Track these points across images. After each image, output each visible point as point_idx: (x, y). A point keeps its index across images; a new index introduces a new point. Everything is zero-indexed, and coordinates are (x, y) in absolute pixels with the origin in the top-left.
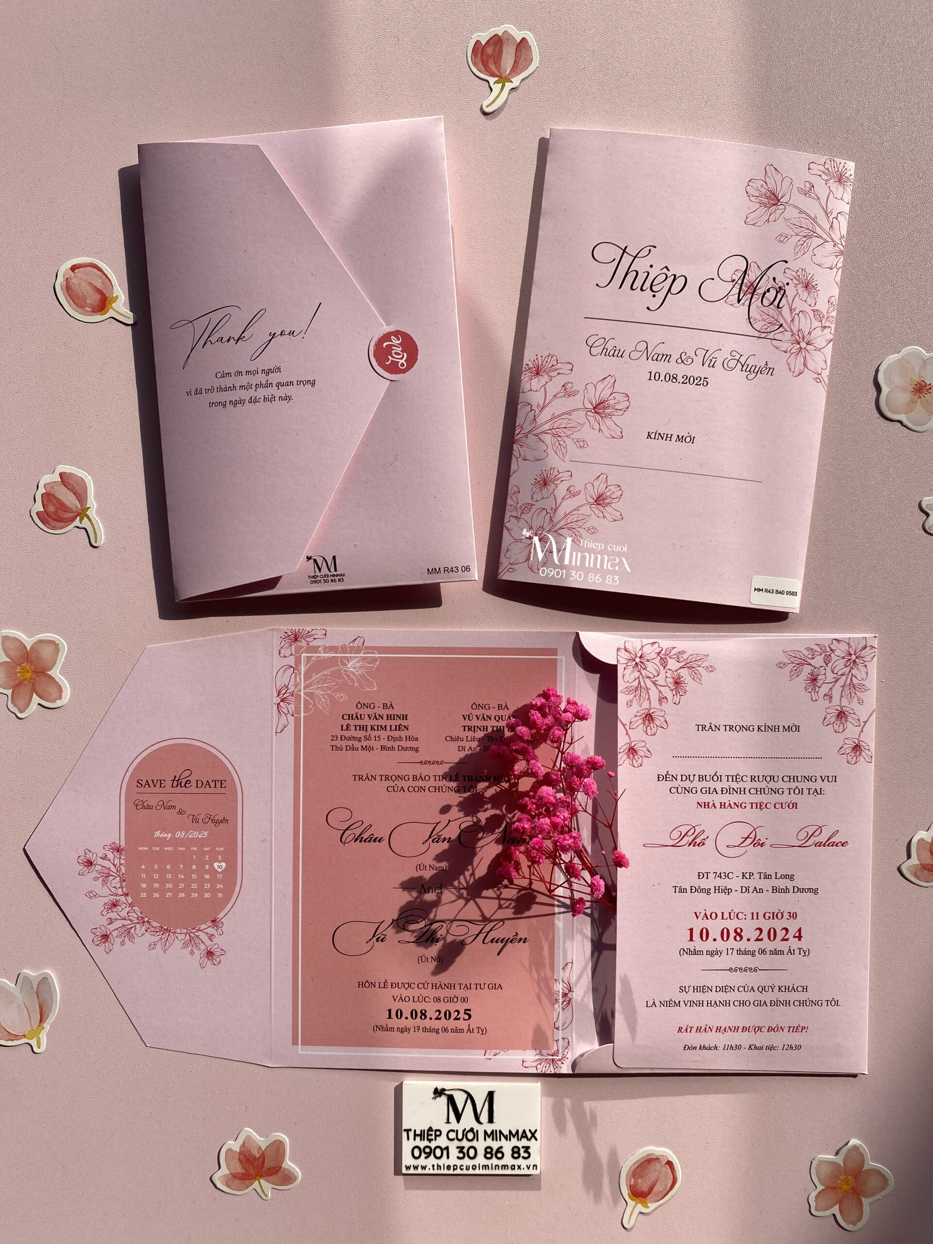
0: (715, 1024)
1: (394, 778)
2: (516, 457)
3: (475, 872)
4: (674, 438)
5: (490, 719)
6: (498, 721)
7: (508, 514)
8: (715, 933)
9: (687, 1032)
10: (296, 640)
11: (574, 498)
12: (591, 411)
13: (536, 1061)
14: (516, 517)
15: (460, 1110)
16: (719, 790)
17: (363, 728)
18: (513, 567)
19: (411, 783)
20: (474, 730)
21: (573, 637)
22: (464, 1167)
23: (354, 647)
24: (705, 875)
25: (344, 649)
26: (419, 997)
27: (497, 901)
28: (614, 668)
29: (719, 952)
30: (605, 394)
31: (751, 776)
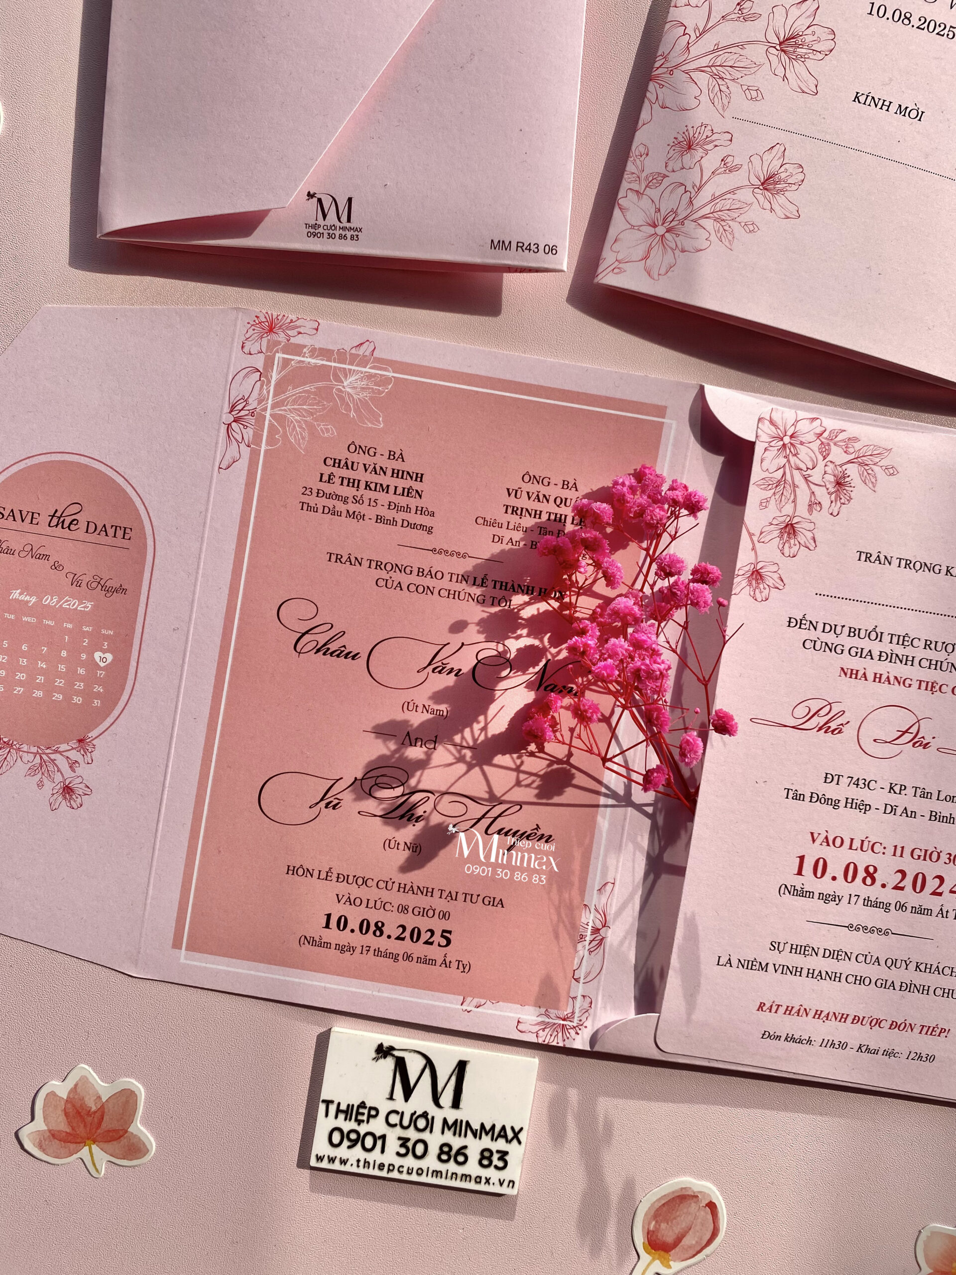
0: (813, 1005)
1: (389, 567)
2: (650, 101)
3: (489, 726)
4: (894, 108)
5: (548, 501)
6: (558, 506)
7: (625, 185)
8: (836, 868)
9: (770, 1012)
10: (271, 330)
11: (731, 175)
12: (775, 47)
13: (538, 1024)
14: (637, 192)
15: (412, 1083)
16: (876, 654)
17: (353, 483)
18: (621, 265)
19: (414, 579)
20: (521, 514)
21: (693, 393)
22: (405, 1170)
23: (358, 355)
24: (836, 778)
25: (341, 356)
26: (376, 901)
27: (515, 774)
28: (749, 447)
29: (837, 899)
30: (801, 25)
31: (926, 640)
